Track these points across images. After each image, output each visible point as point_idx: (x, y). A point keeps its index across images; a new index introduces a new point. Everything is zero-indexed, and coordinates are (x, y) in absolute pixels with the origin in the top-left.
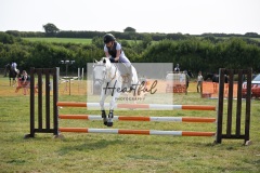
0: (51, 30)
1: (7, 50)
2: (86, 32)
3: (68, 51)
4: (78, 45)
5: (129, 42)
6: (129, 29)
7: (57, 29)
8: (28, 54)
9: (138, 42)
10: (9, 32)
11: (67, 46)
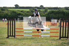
0: (17, 6)
1: (3, 13)
2: (28, 7)
3: (22, 13)
4: (25, 11)
5: (41, 10)
6: (41, 6)
7: (19, 6)
8: (9, 14)
9: (44, 10)
10: (4, 7)
11: (22, 11)
